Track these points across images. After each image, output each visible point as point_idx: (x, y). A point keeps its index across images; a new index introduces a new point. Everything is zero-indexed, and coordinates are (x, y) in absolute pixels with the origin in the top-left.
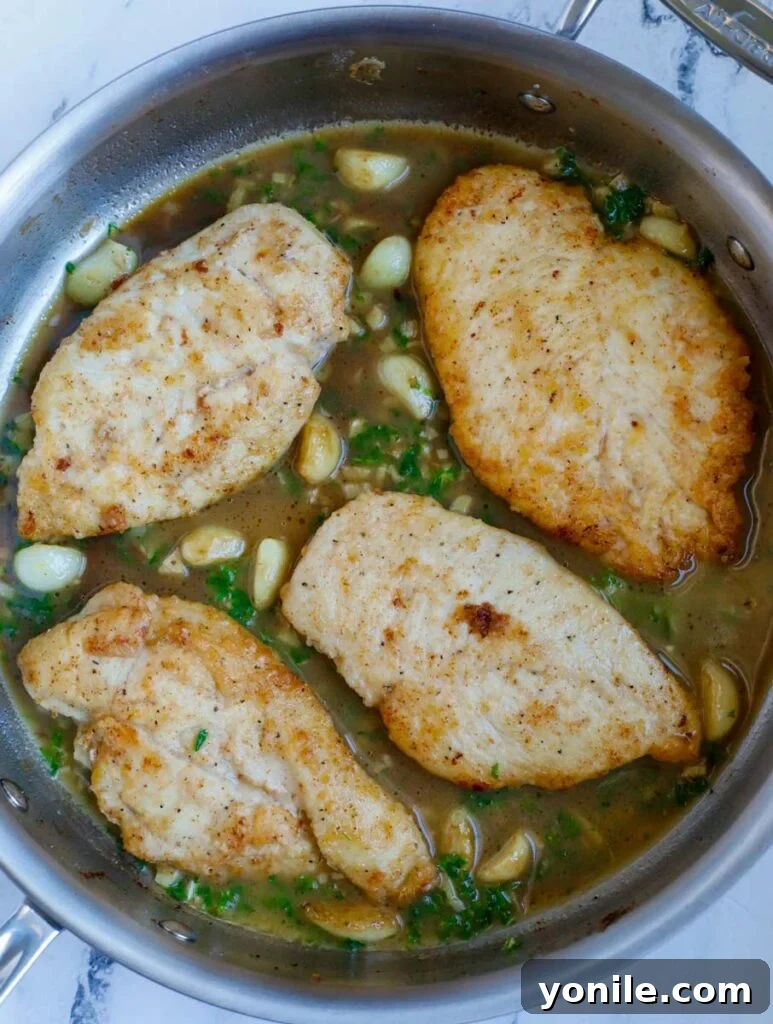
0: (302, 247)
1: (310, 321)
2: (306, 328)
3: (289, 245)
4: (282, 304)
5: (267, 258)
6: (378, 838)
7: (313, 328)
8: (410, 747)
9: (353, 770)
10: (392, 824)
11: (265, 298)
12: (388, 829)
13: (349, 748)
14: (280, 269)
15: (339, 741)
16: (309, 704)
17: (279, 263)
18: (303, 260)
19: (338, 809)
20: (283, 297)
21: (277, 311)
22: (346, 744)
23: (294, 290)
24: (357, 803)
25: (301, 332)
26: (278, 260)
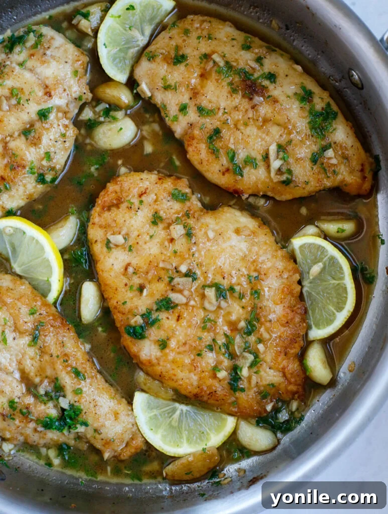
0: (56, 48)
1: (65, 90)
2: (63, 94)
3: (49, 48)
4: (47, 82)
5: (35, 57)
6: (110, 419)
7: (68, 95)
8: (199, 163)
9: (96, 378)
10: (119, 412)
11: (37, 80)
12: (116, 415)
13: (95, 365)
14: (43, 62)
15: (89, 361)
16: (72, 337)
17: (43, 59)
18: (58, 55)
19: (86, 401)
20: (47, 78)
21: (45, 87)
22: (93, 362)
23: (53, 73)
24: (97, 398)
25: (60, 98)
26: (42, 57)
